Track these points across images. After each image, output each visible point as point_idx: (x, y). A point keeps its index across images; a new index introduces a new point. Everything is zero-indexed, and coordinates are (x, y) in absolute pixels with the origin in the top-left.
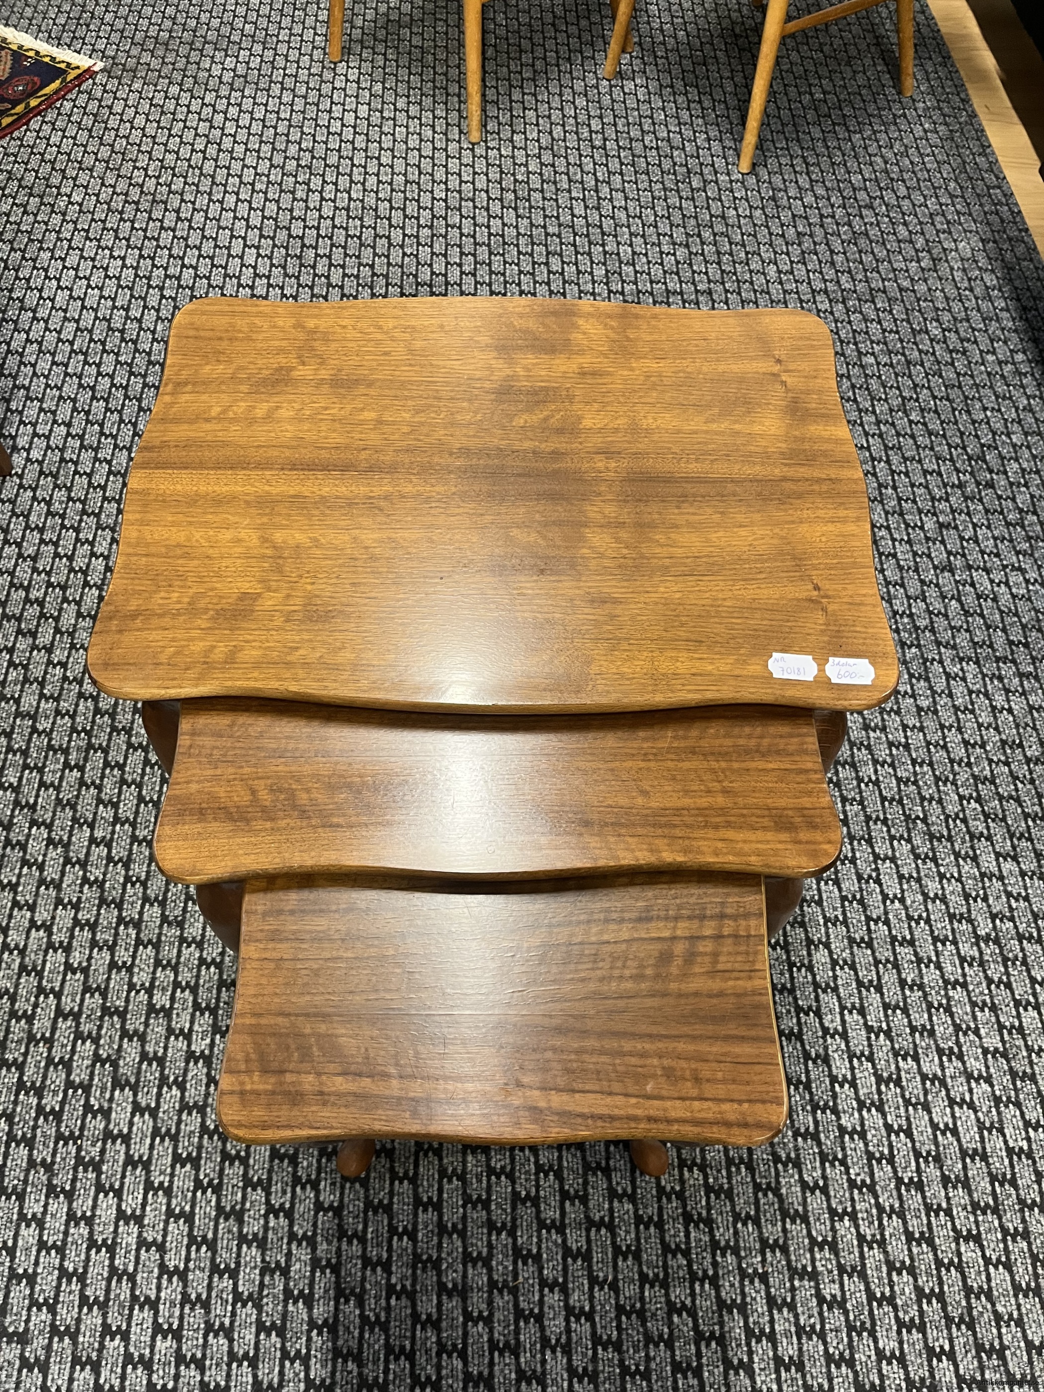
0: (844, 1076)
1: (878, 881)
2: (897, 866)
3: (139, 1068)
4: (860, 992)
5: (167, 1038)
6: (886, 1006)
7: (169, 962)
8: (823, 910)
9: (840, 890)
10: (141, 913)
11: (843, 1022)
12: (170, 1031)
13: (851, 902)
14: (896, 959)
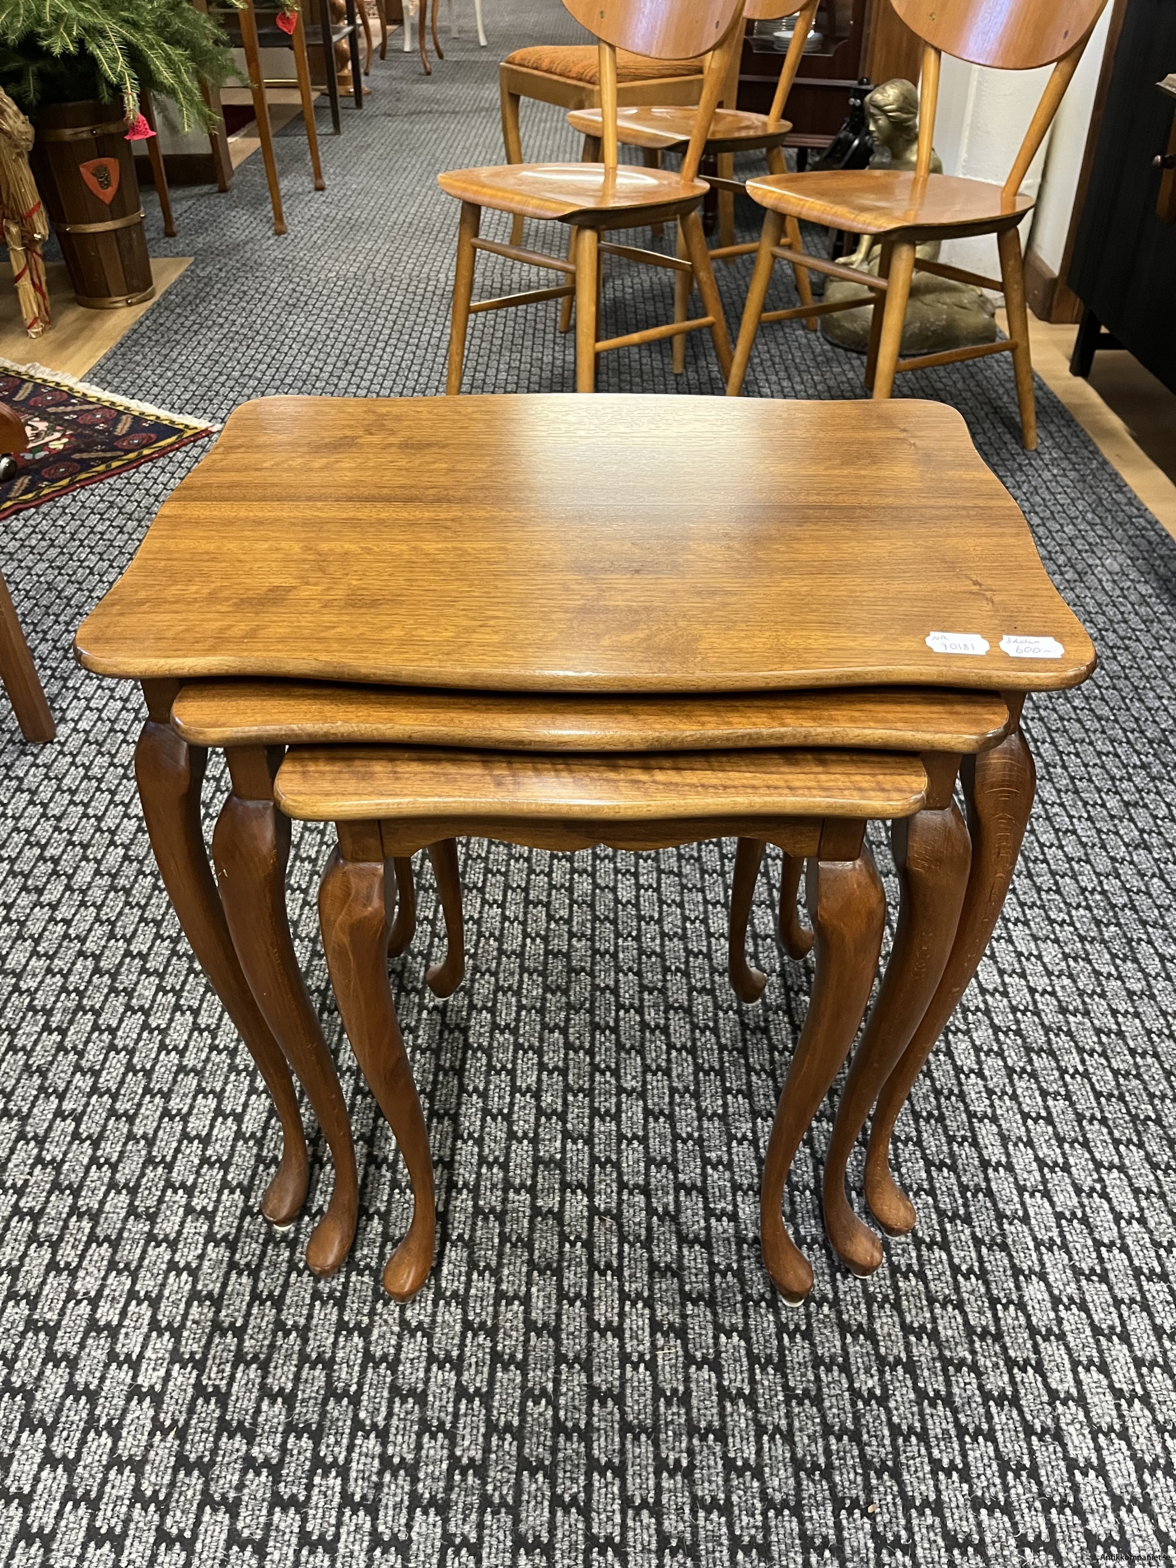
0: (1087, 1460)
1: (1104, 1195)
2: (1129, 1178)
3: (62, 1404)
4: (1098, 1342)
5: (107, 1366)
6: (1138, 1363)
7: (127, 1265)
8: (1031, 1230)
9: (1052, 1204)
10: (102, 1203)
11: (1078, 1383)
12: (112, 1356)
13: (1070, 1221)
14: (1144, 1297)
